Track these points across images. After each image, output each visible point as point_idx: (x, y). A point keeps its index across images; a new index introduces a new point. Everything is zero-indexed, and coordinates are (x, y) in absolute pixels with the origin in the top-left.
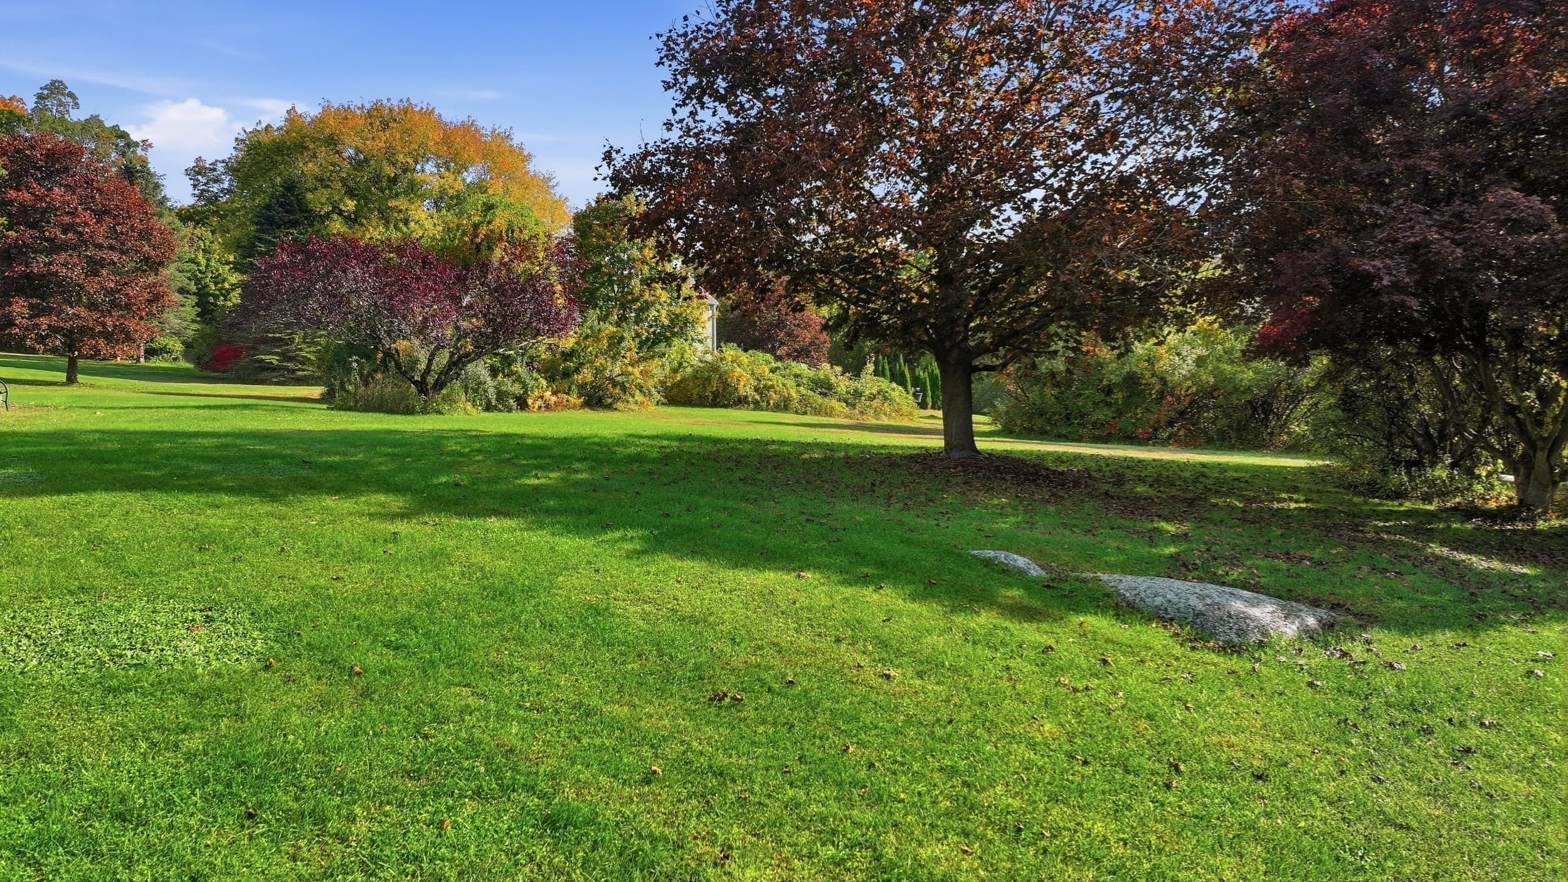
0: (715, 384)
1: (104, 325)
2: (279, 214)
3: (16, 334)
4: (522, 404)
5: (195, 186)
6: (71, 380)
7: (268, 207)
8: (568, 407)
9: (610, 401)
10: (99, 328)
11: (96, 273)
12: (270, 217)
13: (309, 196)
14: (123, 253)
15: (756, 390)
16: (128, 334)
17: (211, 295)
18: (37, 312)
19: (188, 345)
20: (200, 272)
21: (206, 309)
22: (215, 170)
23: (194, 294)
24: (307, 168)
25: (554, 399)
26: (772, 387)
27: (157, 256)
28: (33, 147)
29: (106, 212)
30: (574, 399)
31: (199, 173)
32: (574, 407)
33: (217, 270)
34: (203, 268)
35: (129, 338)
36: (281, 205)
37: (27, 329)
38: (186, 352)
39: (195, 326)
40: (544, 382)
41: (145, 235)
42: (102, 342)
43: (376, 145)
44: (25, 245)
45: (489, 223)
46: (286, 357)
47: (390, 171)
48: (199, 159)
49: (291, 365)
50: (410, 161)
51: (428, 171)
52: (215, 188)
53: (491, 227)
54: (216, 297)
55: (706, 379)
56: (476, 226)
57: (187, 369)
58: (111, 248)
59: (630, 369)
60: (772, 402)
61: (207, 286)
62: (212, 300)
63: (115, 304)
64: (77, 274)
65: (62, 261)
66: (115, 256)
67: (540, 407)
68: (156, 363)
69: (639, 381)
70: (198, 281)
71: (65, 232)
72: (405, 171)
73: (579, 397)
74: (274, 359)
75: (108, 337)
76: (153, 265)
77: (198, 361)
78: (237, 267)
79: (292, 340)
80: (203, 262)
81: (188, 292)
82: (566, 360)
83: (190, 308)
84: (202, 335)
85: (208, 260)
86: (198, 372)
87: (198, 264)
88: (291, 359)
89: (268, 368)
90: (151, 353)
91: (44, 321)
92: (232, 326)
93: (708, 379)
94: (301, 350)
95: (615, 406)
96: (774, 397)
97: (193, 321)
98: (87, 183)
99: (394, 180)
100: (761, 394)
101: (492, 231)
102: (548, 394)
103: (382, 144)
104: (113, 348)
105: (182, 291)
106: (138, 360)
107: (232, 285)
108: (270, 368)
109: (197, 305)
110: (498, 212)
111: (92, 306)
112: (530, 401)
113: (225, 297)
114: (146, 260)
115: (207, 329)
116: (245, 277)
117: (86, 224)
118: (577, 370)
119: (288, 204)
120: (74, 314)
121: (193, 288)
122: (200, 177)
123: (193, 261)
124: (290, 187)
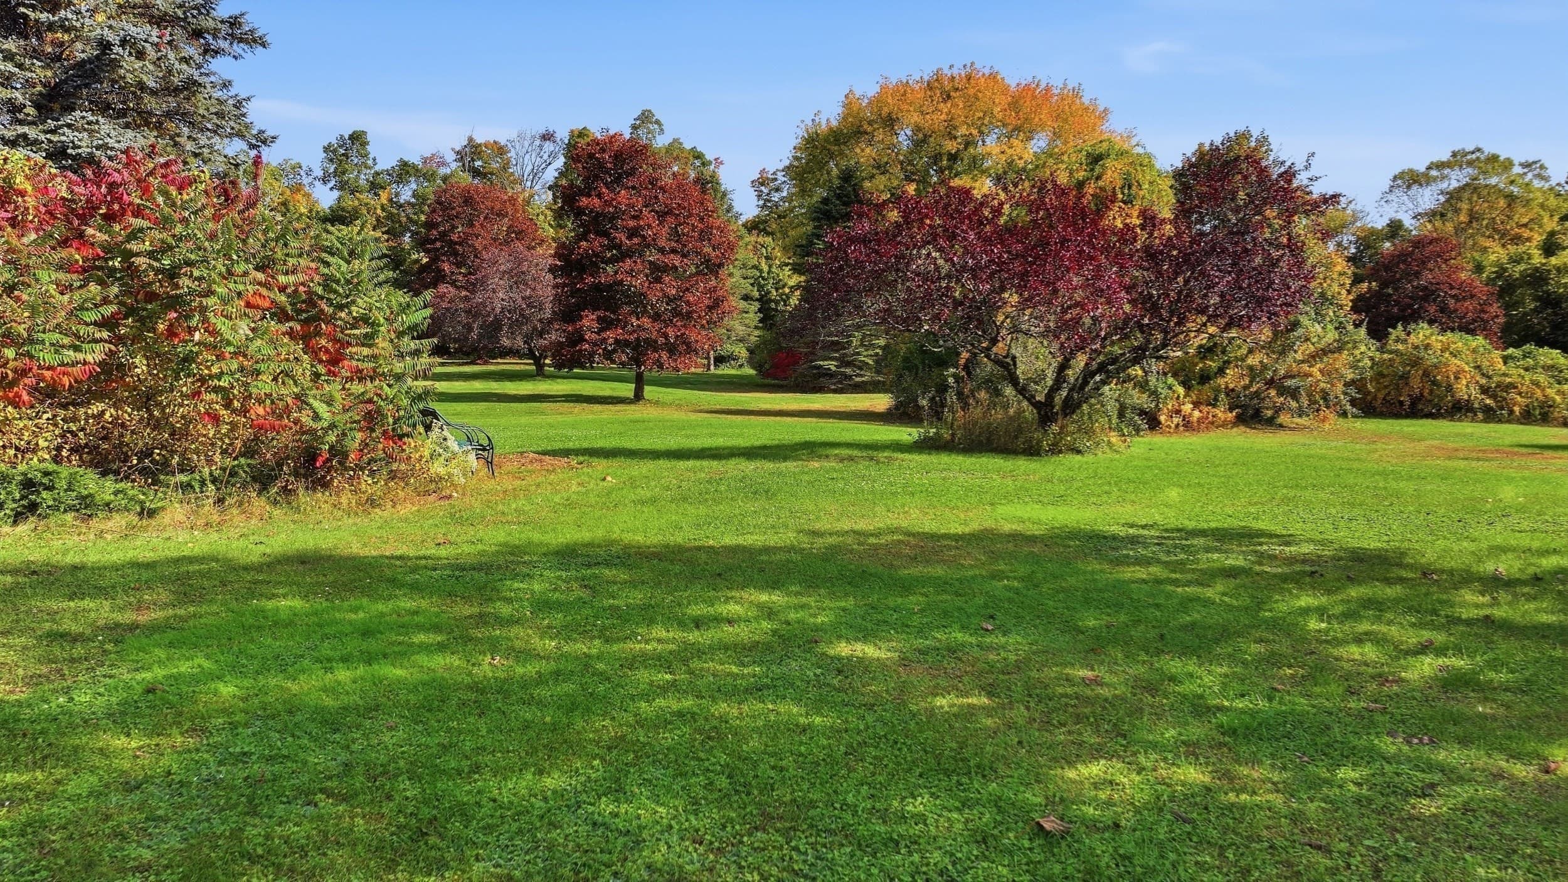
0: (1416, 383)
1: (666, 336)
2: (837, 207)
3: (586, 350)
4: (1154, 423)
5: (759, 196)
6: (638, 396)
7: (825, 201)
8: (1213, 424)
9: (1269, 413)
10: (661, 340)
11: (658, 280)
12: (828, 211)
13: (867, 184)
14: (684, 256)
15: (1485, 390)
16: (688, 345)
17: (773, 301)
18: (606, 324)
19: (751, 351)
20: (763, 279)
21: (768, 314)
22: (776, 179)
23: (757, 300)
24: (864, 154)
25: (1197, 414)
26: (1512, 386)
27: (717, 256)
28: (603, 150)
29: (670, 212)
30: (1221, 413)
31: (762, 184)
32: (1224, 425)
33: (778, 275)
34: (765, 275)
35: (690, 349)
36: (839, 197)
37: (595, 344)
38: (750, 358)
39: (757, 333)
40: (1181, 390)
41: (705, 234)
42: (664, 355)
43: (937, 119)
44: (596, 255)
45: (1098, 178)
46: (844, 362)
47: (951, 146)
48: (763, 171)
49: (848, 371)
50: (975, 132)
51: (991, 146)
52: (776, 197)
53: (1101, 183)
54: (777, 303)
55: (1401, 377)
56: (1081, 185)
57: (750, 376)
58: (673, 251)
59: (1305, 367)
60: (1517, 409)
61: (769, 292)
62: (773, 305)
63: (676, 313)
64: (639, 282)
65: (627, 268)
66: (676, 260)
67: (1177, 426)
68: (726, 370)
69: (1322, 385)
70: (761, 288)
71: (629, 238)
72: (967, 145)
73: (1231, 410)
74: (832, 365)
75: (672, 350)
76: (712, 268)
77: (758, 366)
78: (797, 269)
79: (849, 343)
80: (765, 268)
81: (752, 299)
82: (1204, 358)
83: (753, 316)
84: (763, 343)
85: (770, 266)
86: (759, 380)
87: (761, 271)
88: (848, 364)
89: (827, 374)
90: (720, 360)
91: (610, 335)
92: (793, 332)
93: (1405, 377)
94: (858, 354)
95: (1280, 420)
96: (1519, 403)
97: (756, 327)
98: (652, 183)
99: (953, 157)
100: (1494, 397)
101: (1102, 189)
102: (1187, 408)
103: (944, 117)
104: (676, 360)
105: (746, 298)
106: (709, 369)
107: (792, 287)
108: (830, 375)
109: (760, 311)
110: (1108, 163)
111: (656, 317)
112: (1163, 418)
113: (785, 301)
114: (707, 261)
115: (768, 335)
116: (803, 278)
117: (649, 226)
118: (1221, 371)
119: (846, 196)
120: (639, 326)
121: (756, 294)
122: (763, 188)
123: (755, 267)
124: (847, 176)
